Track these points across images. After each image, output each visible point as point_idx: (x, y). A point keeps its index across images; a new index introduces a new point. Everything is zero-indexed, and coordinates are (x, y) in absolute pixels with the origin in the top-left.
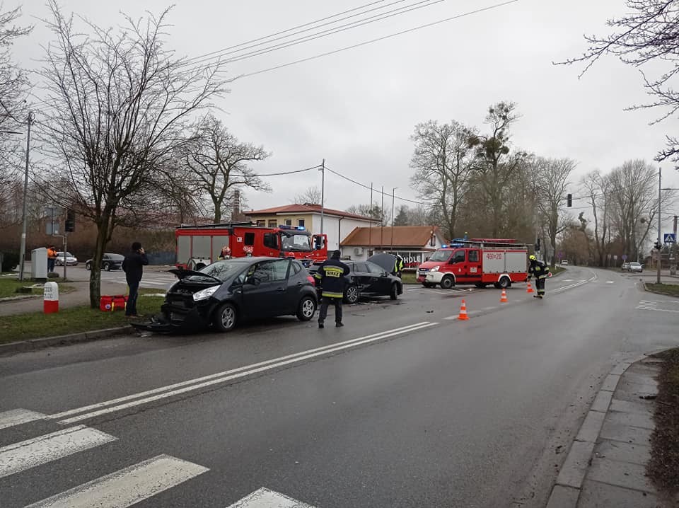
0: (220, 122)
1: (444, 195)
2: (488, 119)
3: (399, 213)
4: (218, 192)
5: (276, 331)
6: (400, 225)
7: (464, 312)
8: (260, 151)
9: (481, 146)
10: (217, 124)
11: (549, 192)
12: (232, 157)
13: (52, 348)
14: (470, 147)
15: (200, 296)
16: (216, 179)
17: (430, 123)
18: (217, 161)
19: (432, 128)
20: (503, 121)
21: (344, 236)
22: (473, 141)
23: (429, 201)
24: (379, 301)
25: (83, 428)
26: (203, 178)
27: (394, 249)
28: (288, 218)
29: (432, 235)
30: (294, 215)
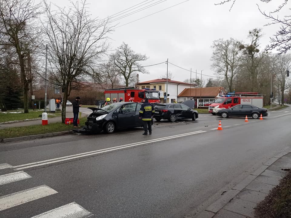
0: (127, 45)
1: (227, 73)
2: (248, 36)
3: (208, 82)
4: (127, 75)
5: (131, 133)
6: (209, 87)
7: (220, 126)
8: (144, 57)
9: (245, 49)
10: (126, 45)
11: (281, 70)
12: (133, 60)
13: (38, 139)
14: (240, 50)
15: (99, 118)
16: (126, 69)
17: (220, 40)
18: (126, 62)
19: (221, 42)
20: (256, 37)
21: (179, 92)
22: (242, 47)
23: (219, 76)
24: (186, 121)
25: (22, 172)
26: (121, 69)
27: (202, 98)
28: (155, 85)
29: (220, 91)
30: (157, 84)
